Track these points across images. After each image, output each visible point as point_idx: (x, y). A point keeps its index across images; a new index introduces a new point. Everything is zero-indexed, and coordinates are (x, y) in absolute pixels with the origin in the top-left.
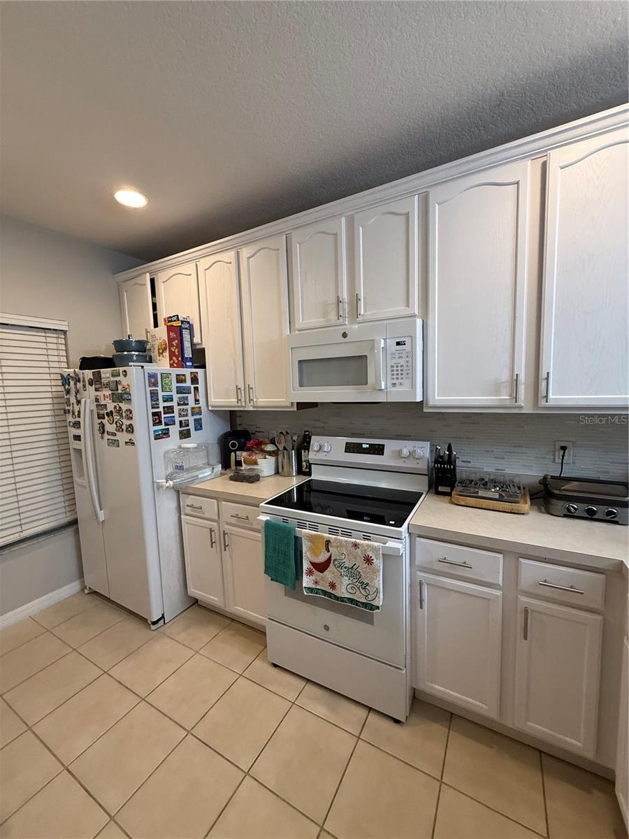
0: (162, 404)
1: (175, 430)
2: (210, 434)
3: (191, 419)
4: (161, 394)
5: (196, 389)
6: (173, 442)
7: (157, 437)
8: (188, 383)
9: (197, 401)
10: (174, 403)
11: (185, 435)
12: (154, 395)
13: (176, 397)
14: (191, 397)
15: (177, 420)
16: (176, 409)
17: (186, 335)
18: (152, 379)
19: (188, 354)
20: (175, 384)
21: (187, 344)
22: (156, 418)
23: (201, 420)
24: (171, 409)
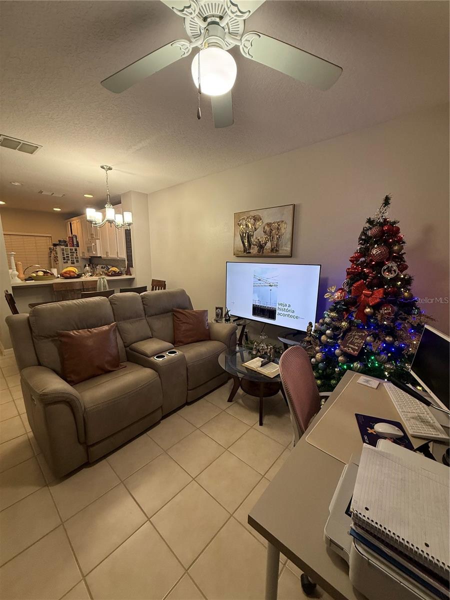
0: (65, 256)
1: (70, 262)
3: (75, 260)
4: (65, 253)
5: (77, 252)
7: (64, 263)
8: (74, 251)
9: (77, 255)
12: (63, 253)
13: (70, 254)
14: (75, 254)
15: (70, 259)
16: (70, 257)
17: (74, 239)
18: (63, 250)
19: (75, 243)
20: (69, 251)
21: (75, 241)
22: (64, 259)
23: (77, 261)
24: (68, 257)
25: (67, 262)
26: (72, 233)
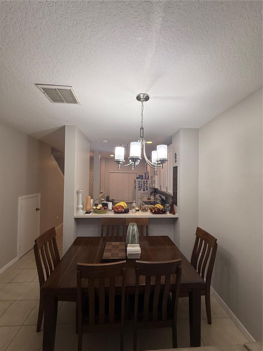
0: (140, 185)
1: (142, 189)
2: (149, 191)
3: (145, 188)
4: (140, 184)
5: (147, 183)
6: (142, 191)
7: (139, 190)
8: (146, 182)
9: (147, 185)
10: (142, 185)
11: (144, 190)
12: (139, 184)
13: (143, 184)
15: (143, 188)
16: (143, 186)
17: (147, 174)
18: (139, 181)
19: (147, 177)
20: (143, 182)
21: (147, 176)
22: (139, 187)
23: (147, 189)
24: (142, 186)
25: (141, 190)
26: (147, 171)
